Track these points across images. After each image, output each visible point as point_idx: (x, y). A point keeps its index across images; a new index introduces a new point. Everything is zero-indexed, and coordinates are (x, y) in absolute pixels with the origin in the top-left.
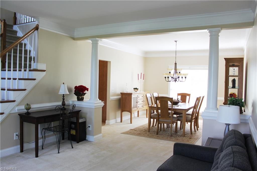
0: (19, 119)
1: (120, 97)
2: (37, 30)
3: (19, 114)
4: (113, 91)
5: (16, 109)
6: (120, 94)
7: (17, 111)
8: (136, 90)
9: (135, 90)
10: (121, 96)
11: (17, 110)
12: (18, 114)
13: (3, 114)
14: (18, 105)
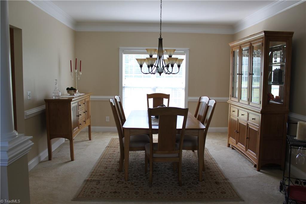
1: (44, 107)
4: (29, 98)
6: (44, 102)
8: (72, 92)
9: (70, 91)
10: (46, 106)
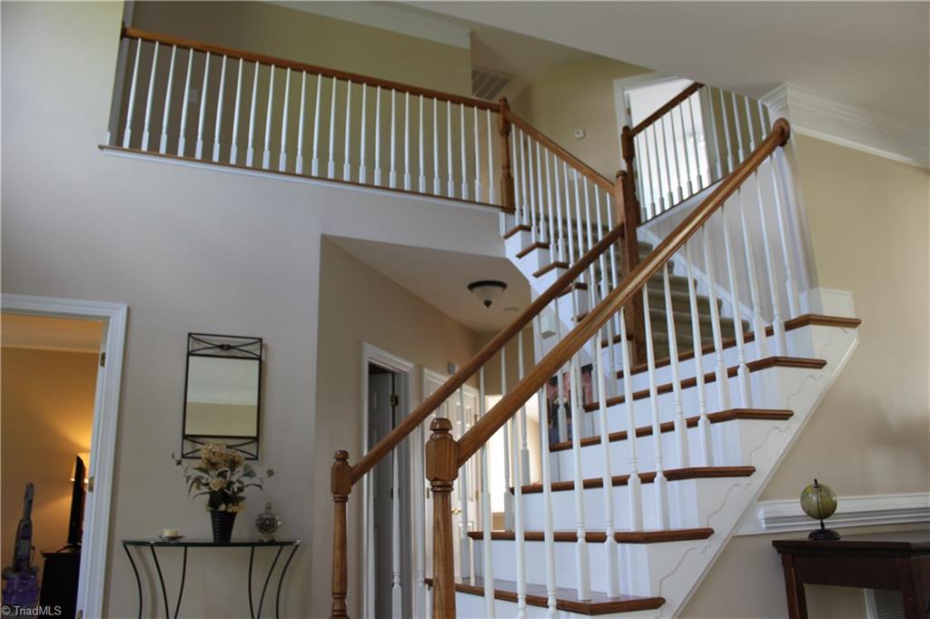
0: (782, 568)
2: (783, 144)
3: (775, 544)
5: (761, 514)
7: (764, 526)
11: (768, 520)
12: (769, 541)
13: (710, 538)
14: (763, 496)
